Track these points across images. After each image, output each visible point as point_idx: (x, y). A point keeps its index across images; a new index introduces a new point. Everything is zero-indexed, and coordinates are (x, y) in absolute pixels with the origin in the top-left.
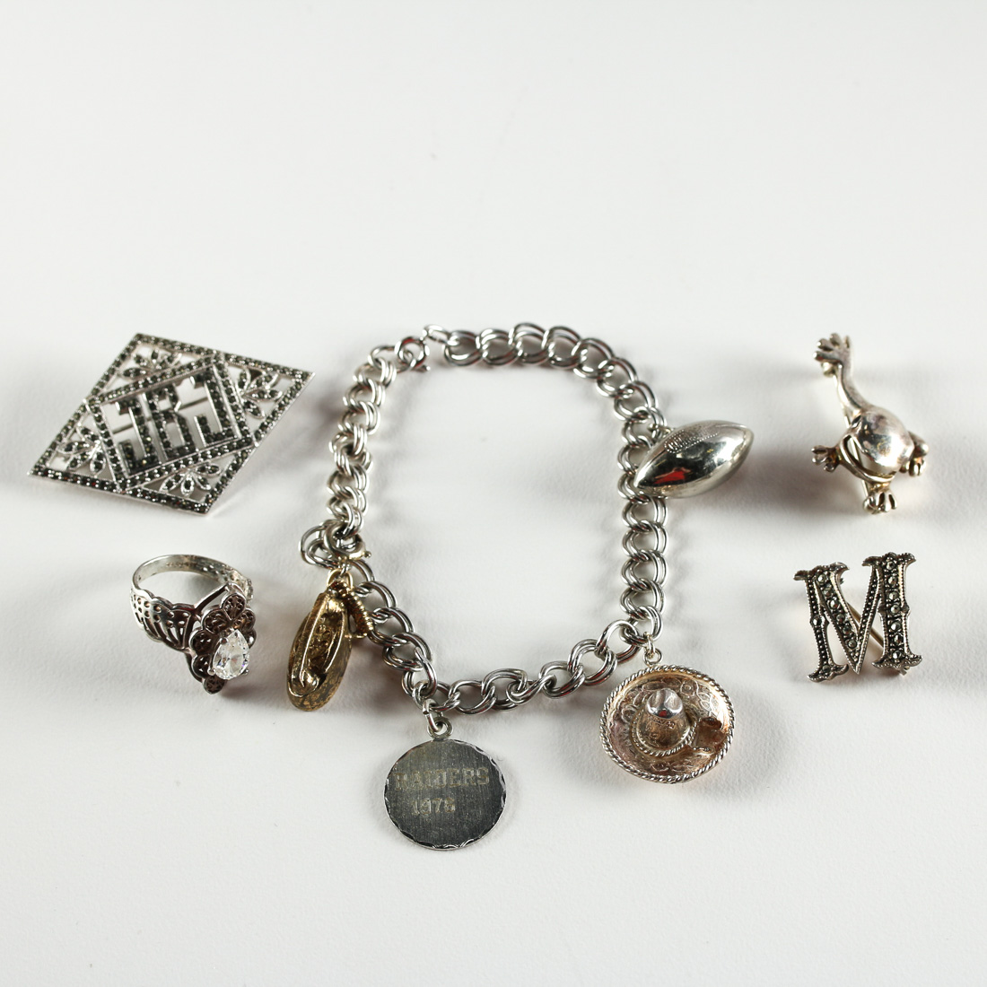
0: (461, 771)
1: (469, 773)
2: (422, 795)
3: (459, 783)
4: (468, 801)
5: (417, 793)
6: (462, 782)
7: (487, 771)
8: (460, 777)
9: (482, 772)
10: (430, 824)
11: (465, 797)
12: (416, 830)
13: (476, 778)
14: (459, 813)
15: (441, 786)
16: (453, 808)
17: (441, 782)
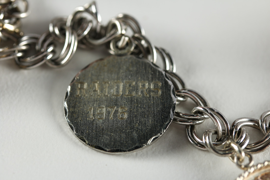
0: (136, 83)
1: (144, 86)
2: (99, 102)
3: (134, 94)
4: (140, 110)
5: (95, 101)
6: (137, 93)
7: (160, 84)
8: (136, 88)
9: (156, 86)
10: (103, 129)
11: (137, 106)
12: (89, 134)
13: (149, 90)
14: (130, 120)
15: (117, 96)
16: (126, 116)
17: (118, 91)
